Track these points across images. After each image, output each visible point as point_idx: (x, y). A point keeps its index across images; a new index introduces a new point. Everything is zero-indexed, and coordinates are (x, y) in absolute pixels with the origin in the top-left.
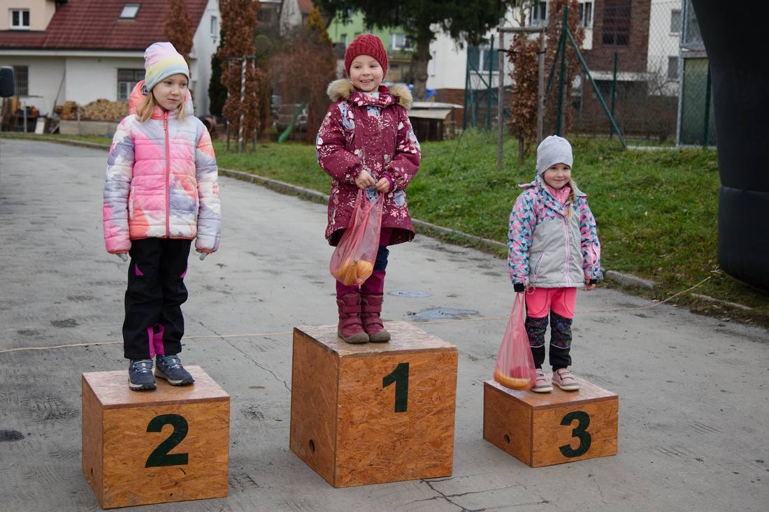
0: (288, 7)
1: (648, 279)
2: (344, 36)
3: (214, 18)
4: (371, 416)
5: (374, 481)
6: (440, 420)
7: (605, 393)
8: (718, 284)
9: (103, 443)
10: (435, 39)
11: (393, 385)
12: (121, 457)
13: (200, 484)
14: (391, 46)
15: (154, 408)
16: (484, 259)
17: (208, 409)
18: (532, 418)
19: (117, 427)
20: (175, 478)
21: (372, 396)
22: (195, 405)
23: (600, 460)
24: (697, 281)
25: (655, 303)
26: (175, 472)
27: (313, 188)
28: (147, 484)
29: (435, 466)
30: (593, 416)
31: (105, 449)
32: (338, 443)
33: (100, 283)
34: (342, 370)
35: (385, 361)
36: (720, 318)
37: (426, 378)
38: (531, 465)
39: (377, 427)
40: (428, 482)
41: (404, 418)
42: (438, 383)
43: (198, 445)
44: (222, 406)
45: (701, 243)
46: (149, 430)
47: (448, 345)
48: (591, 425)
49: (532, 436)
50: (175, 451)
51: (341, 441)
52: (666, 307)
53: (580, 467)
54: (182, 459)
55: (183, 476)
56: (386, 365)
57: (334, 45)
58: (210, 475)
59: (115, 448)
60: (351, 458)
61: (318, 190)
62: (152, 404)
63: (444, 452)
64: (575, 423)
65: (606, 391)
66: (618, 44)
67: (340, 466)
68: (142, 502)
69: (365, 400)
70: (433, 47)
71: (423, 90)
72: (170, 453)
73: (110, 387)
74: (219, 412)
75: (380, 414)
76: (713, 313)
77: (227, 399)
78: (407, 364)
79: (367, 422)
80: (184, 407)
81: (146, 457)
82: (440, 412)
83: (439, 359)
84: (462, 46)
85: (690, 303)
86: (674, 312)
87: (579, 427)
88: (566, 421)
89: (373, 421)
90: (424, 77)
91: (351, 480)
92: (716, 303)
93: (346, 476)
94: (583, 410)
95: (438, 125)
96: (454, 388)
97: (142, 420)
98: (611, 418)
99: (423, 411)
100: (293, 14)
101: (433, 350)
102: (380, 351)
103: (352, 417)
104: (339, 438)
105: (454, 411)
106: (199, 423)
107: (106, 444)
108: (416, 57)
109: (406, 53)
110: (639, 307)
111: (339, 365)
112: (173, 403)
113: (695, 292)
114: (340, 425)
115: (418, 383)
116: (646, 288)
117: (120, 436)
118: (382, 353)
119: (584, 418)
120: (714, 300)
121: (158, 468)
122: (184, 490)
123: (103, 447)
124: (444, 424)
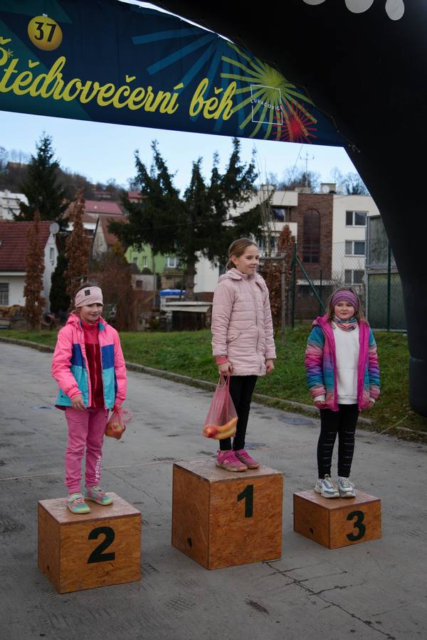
0: (98, 241)
1: (367, 418)
2: (136, 259)
3: (52, 249)
4: (231, 521)
5: (234, 564)
6: (273, 522)
7: (372, 498)
8: (412, 420)
9: (60, 549)
10: (199, 261)
11: (244, 500)
12: (72, 557)
13: (123, 573)
14: (166, 265)
15: (93, 523)
16: (258, 408)
17: (127, 522)
18: (329, 517)
19: (69, 537)
20: (106, 570)
21: (231, 508)
22: (119, 520)
23: (371, 542)
24: (398, 419)
25: (374, 434)
26: (107, 566)
27: (136, 362)
28: (88, 575)
29: (271, 552)
30: (366, 513)
31: (61, 553)
32: (210, 540)
33: (12, 434)
34: (211, 491)
35: (239, 484)
36: (417, 442)
37: (264, 494)
38: (329, 548)
39: (234, 528)
40: (267, 563)
41: (251, 521)
42: (272, 497)
43: (121, 547)
44: (137, 519)
45: (397, 394)
46: (89, 539)
47: (277, 472)
48: (364, 519)
49: (329, 528)
50: (106, 551)
51: (212, 539)
52: (382, 436)
53: (360, 548)
54: (111, 557)
55: (111, 568)
56: (239, 486)
57: (130, 264)
58: (128, 566)
59: (68, 552)
60: (219, 549)
61: (139, 363)
62: (92, 520)
63: (276, 542)
64: (355, 519)
65: (371, 496)
66: (313, 262)
67: (212, 555)
68: (85, 588)
69: (227, 510)
70: (197, 265)
71: (191, 293)
72: (103, 553)
73: (60, 510)
74: (135, 523)
75: (236, 519)
76: (413, 439)
77: (139, 515)
78: (252, 486)
79: (228, 525)
80: (112, 522)
81: (88, 556)
82: (273, 516)
83: (272, 481)
84: (216, 265)
85: (397, 433)
86: (388, 439)
87: (358, 521)
88: (350, 517)
89: (232, 524)
90: (192, 286)
91: (218, 564)
92: (413, 432)
93: (216, 562)
94: (360, 510)
95: (202, 316)
96: (281, 500)
97: (85, 532)
98: (377, 514)
99: (262, 516)
100: (101, 245)
101: (268, 476)
102: (235, 478)
103: (219, 522)
104: (210, 536)
105: (281, 515)
106: (122, 532)
107: (62, 550)
108: (186, 273)
109: (180, 270)
110: (365, 437)
111: (210, 488)
112: (105, 519)
113: (398, 426)
114: (211, 528)
115: (259, 497)
116: (367, 424)
117: (71, 543)
118: (235, 480)
119: (360, 515)
120: (411, 430)
121: (96, 563)
122: (112, 577)
123: (60, 552)
124: (276, 524)
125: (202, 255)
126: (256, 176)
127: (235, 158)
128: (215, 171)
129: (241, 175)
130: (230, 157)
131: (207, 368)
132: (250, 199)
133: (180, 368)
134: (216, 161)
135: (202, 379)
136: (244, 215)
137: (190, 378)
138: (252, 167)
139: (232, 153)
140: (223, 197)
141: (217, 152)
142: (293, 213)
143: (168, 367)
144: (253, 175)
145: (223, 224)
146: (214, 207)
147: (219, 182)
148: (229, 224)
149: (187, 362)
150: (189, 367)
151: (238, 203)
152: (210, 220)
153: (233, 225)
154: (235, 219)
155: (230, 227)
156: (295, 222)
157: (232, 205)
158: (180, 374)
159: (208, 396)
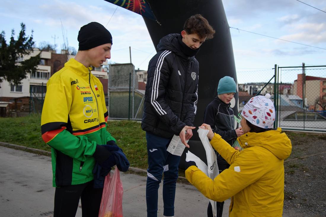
95: (4, 109)
125: (4, 79)
126: (34, 43)
127: (22, 34)
128: (12, 39)
129: (25, 42)
130: (20, 32)
131: (34, 141)
132: (29, 54)
133: (17, 141)
134: (13, 33)
135: (33, 148)
136: (27, 61)
137: (25, 147)
138: (31, 38)
139: (21, 30)
140: (16, 51)
141: (13, 29)
142: (48, 62)
143: (8, 141)
144: (32, 42)
145: (16, 65)
146: (11, 56)
147: (14, 44)
148: (19, 64)
149: (21, 137)
150: (23, 141)
151: (23, 55)
152: (9, 62)
153: (21, 65)
154: (22, 63)
155: (19, 66)
156: (49, 66)
157: (20, 56)
158: (18, 144)
159: (41, 158)
